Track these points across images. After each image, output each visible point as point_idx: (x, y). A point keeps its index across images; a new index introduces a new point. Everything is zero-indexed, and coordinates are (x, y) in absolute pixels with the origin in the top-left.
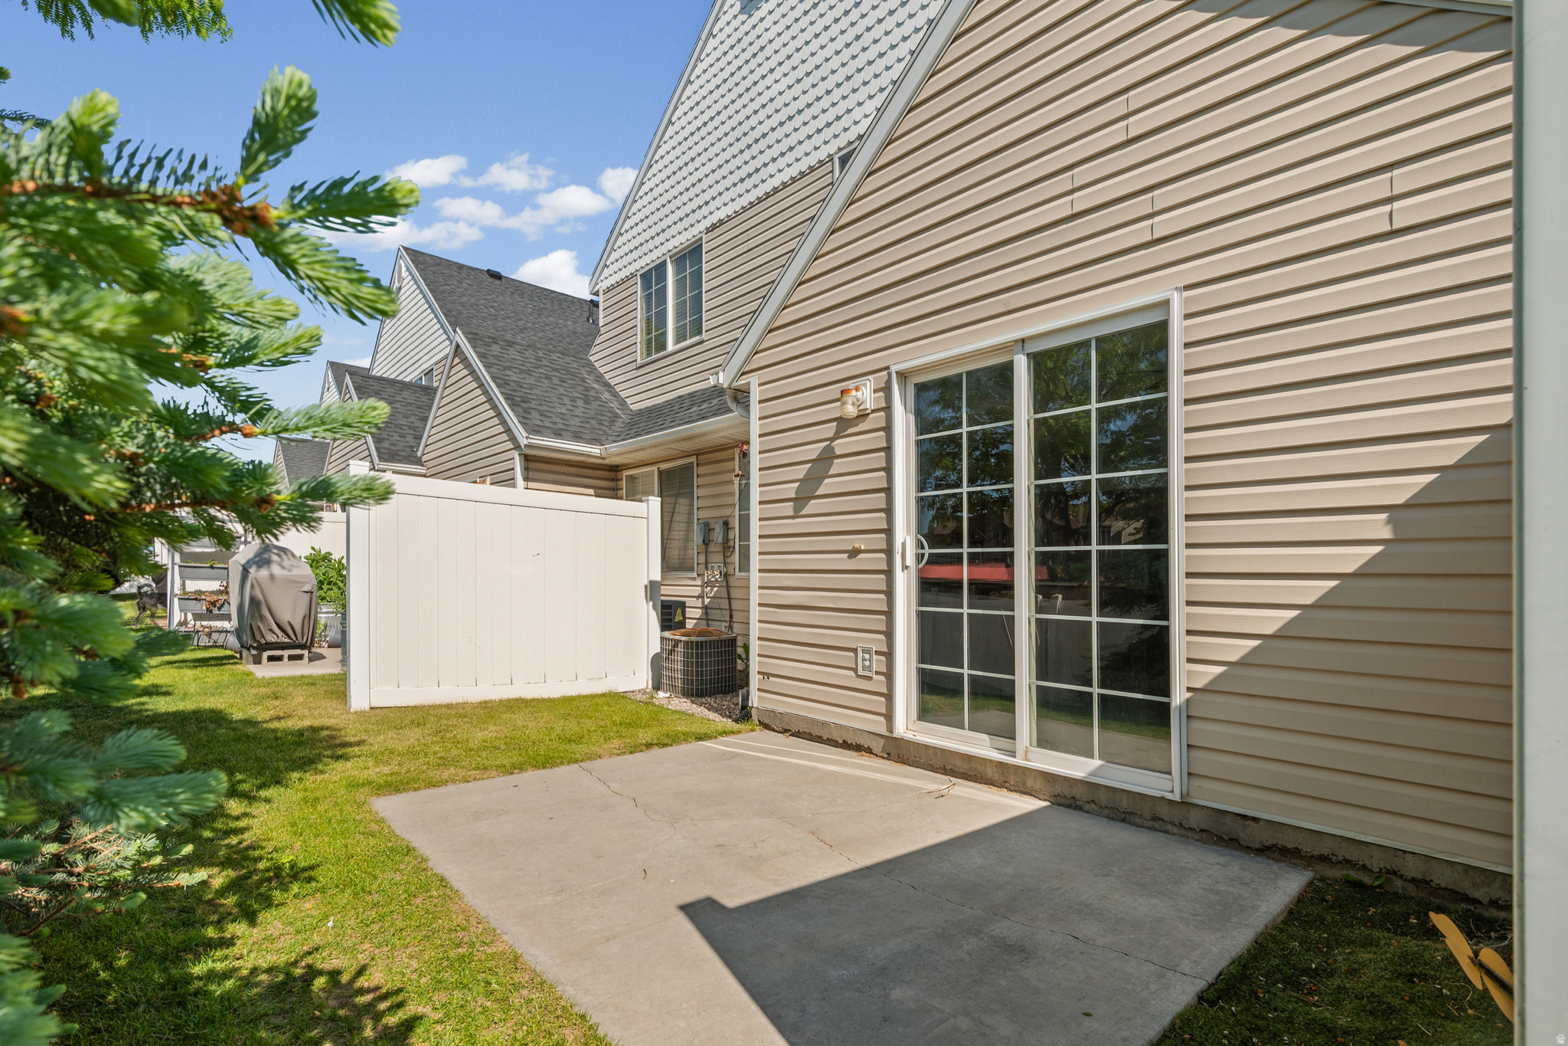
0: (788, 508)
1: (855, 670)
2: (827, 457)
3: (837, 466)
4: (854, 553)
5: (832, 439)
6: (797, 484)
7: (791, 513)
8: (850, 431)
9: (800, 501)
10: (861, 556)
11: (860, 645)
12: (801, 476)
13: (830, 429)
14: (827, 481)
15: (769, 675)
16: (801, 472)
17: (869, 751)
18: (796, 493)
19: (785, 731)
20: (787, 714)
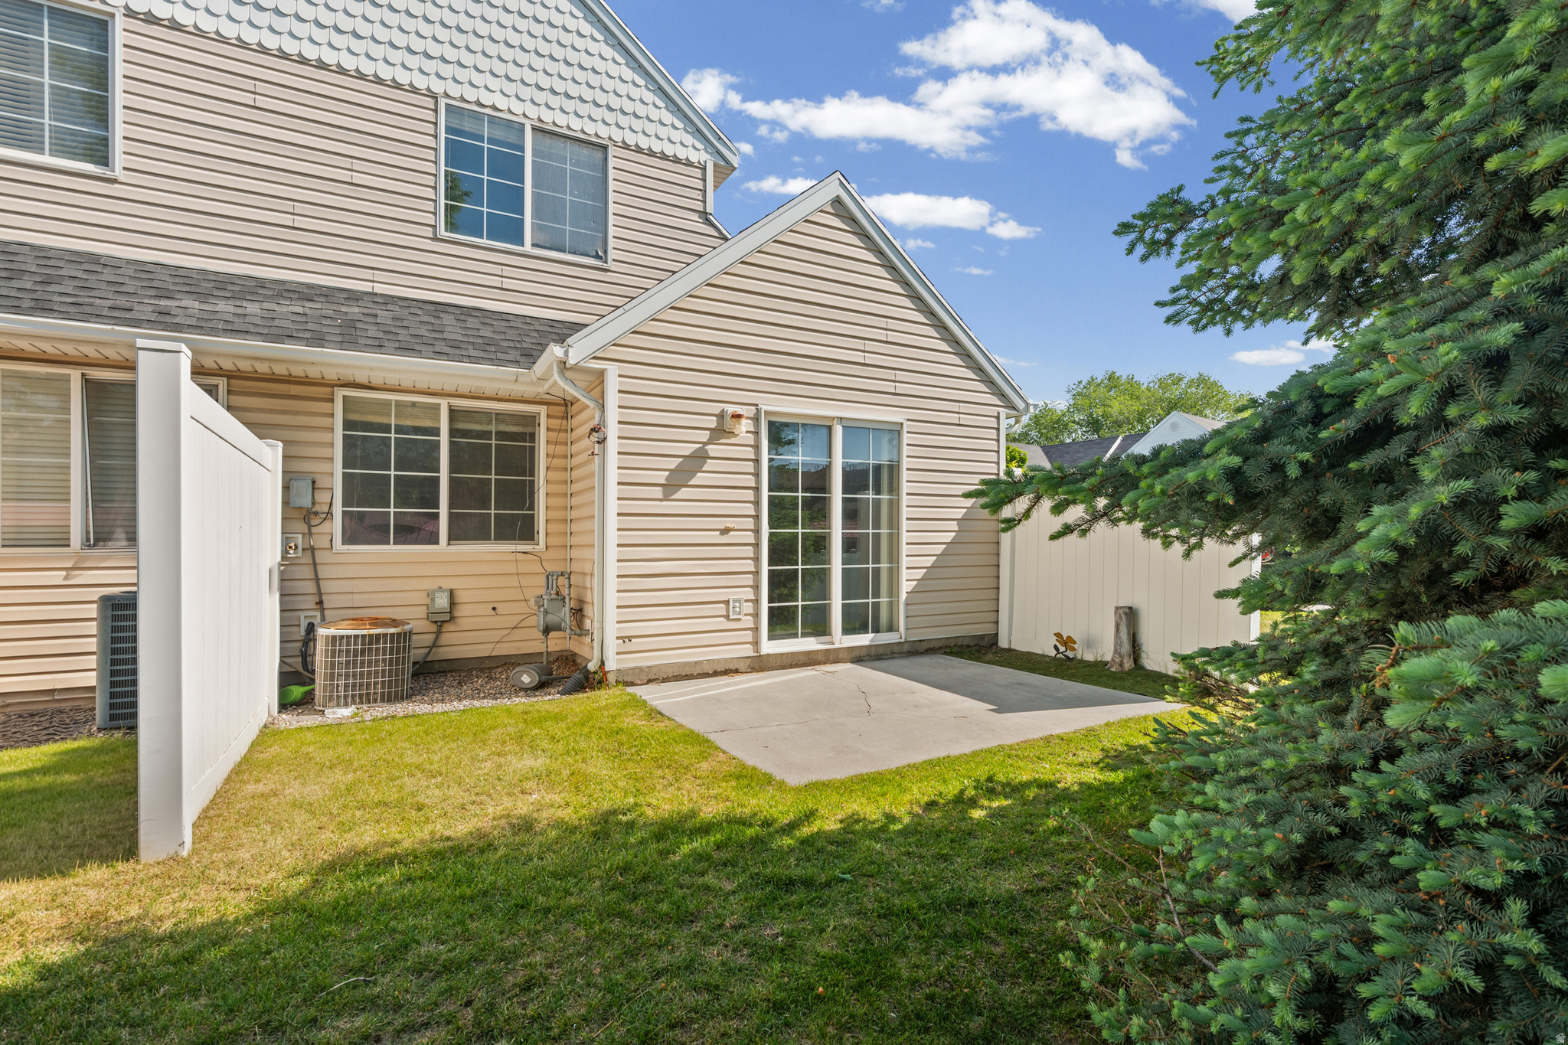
0: (658, 492)
1: (727, 617)
2: (699, 458)
3: (710, 465)
4: (725, 531)
5: (705, 444)
6: (667, 473)
7: (661, 496)
8: (722, 441)
9: (670, 487)
10: (731, 533)
11: (731, 597)
12: (673, 467)
13: (705, 436)
14: (699, 474)
15: (630, 638)
16: (673, 463)
17: (737, 671)
18: (667, 479)
19: (650, 681)
20: (655, 666)
